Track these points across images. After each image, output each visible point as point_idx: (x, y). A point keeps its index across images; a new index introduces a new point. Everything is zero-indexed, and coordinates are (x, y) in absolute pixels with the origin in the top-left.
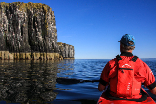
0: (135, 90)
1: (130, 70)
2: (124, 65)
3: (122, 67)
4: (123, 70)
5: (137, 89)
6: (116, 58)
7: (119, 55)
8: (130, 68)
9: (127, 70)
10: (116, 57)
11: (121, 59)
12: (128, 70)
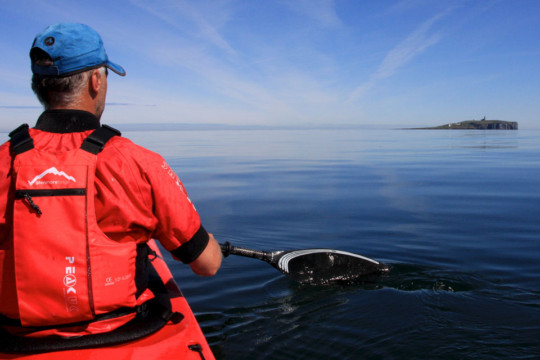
0: (109, 282)
1: (68, 198)
2: (38, 172)
3: (31, 183)
4: (36, 201)
5: (118, 279)
6: (9, 138)
7: (25, 127)
8: (71, 187)
9: (54, 198)
10: (11, 135)
11: (30, 146)
12: (61, 198)
